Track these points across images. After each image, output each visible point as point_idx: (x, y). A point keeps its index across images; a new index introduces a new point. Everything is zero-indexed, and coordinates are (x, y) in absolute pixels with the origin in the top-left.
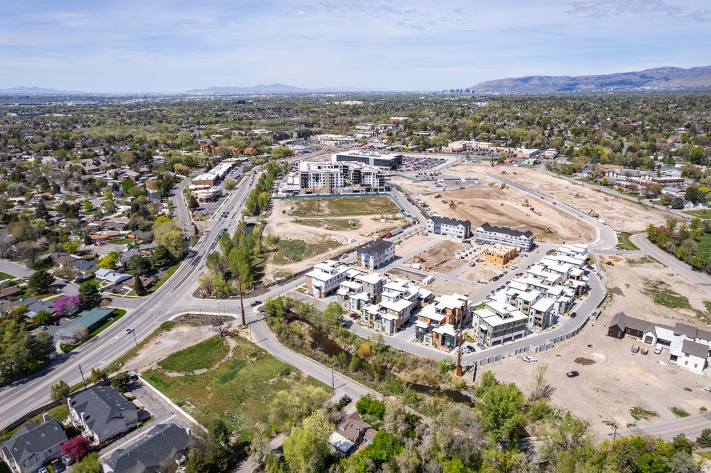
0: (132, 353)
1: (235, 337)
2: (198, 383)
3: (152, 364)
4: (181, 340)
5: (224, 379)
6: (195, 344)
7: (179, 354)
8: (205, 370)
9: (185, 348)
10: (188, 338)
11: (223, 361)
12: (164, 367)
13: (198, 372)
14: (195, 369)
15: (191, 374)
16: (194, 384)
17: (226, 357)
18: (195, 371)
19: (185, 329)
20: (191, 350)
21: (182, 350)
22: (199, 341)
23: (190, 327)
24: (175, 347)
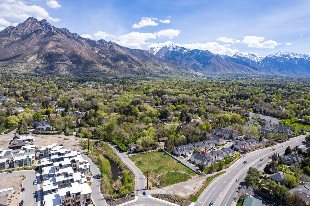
0: (206, 185)
1: (154, 183)
2: (173, 168)
3: (193, 178)
4: (183, 188)
5: (163, 167)
6: (175, 184)
7: (183, 181)
8: (170, 171)
9: (180, 183)
10: (180, 188)
11: (163, 174)
12: (188, 176)
13: (173, 171)
14: (174, 173)
15: (176, 171)
16: (174, 168)
17: (161, 175)
18: (174, 172)
19: (182, 195)
20: (177, 181)
21: (181, 182)
22: (173, 185)
23: (179, 195)
24: (185, 185)
